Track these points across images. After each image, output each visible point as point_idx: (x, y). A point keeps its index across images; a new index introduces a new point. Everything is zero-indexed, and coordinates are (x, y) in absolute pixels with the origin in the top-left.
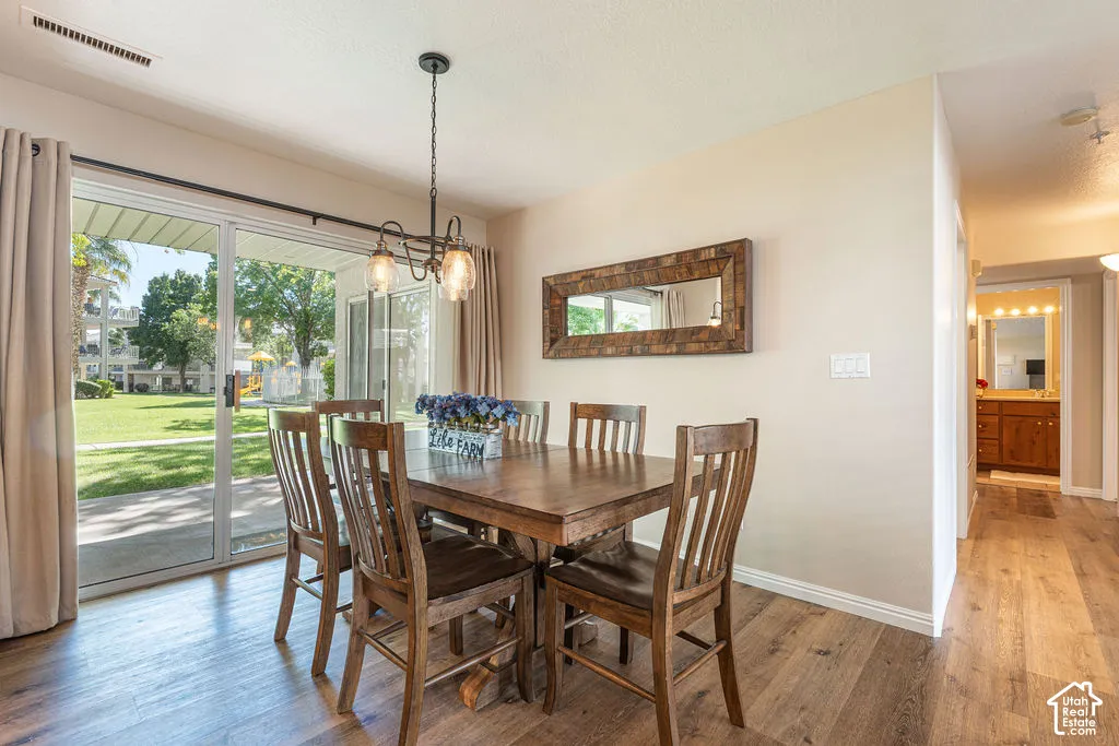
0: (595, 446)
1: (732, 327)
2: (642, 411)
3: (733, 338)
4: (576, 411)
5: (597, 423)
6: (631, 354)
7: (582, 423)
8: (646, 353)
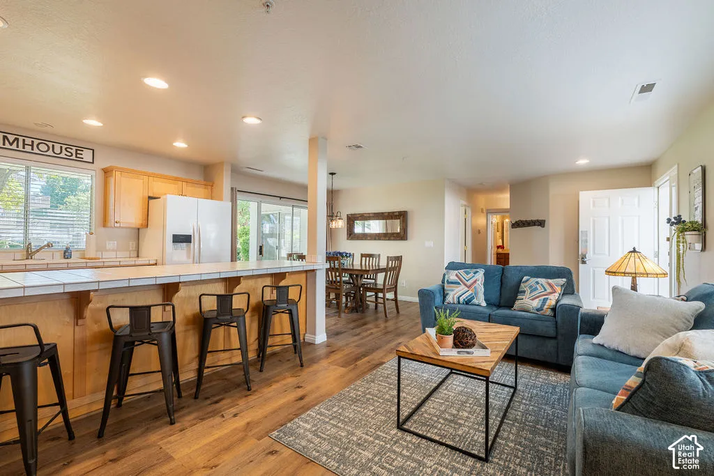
0: (367, 264)
1: (402, 234)
2: (379, 255)
3: (402, 236)
4: (362, 256)
5: (368, 259)
6: (375, 239)
7: (364, 259)
8: (379, 239)
